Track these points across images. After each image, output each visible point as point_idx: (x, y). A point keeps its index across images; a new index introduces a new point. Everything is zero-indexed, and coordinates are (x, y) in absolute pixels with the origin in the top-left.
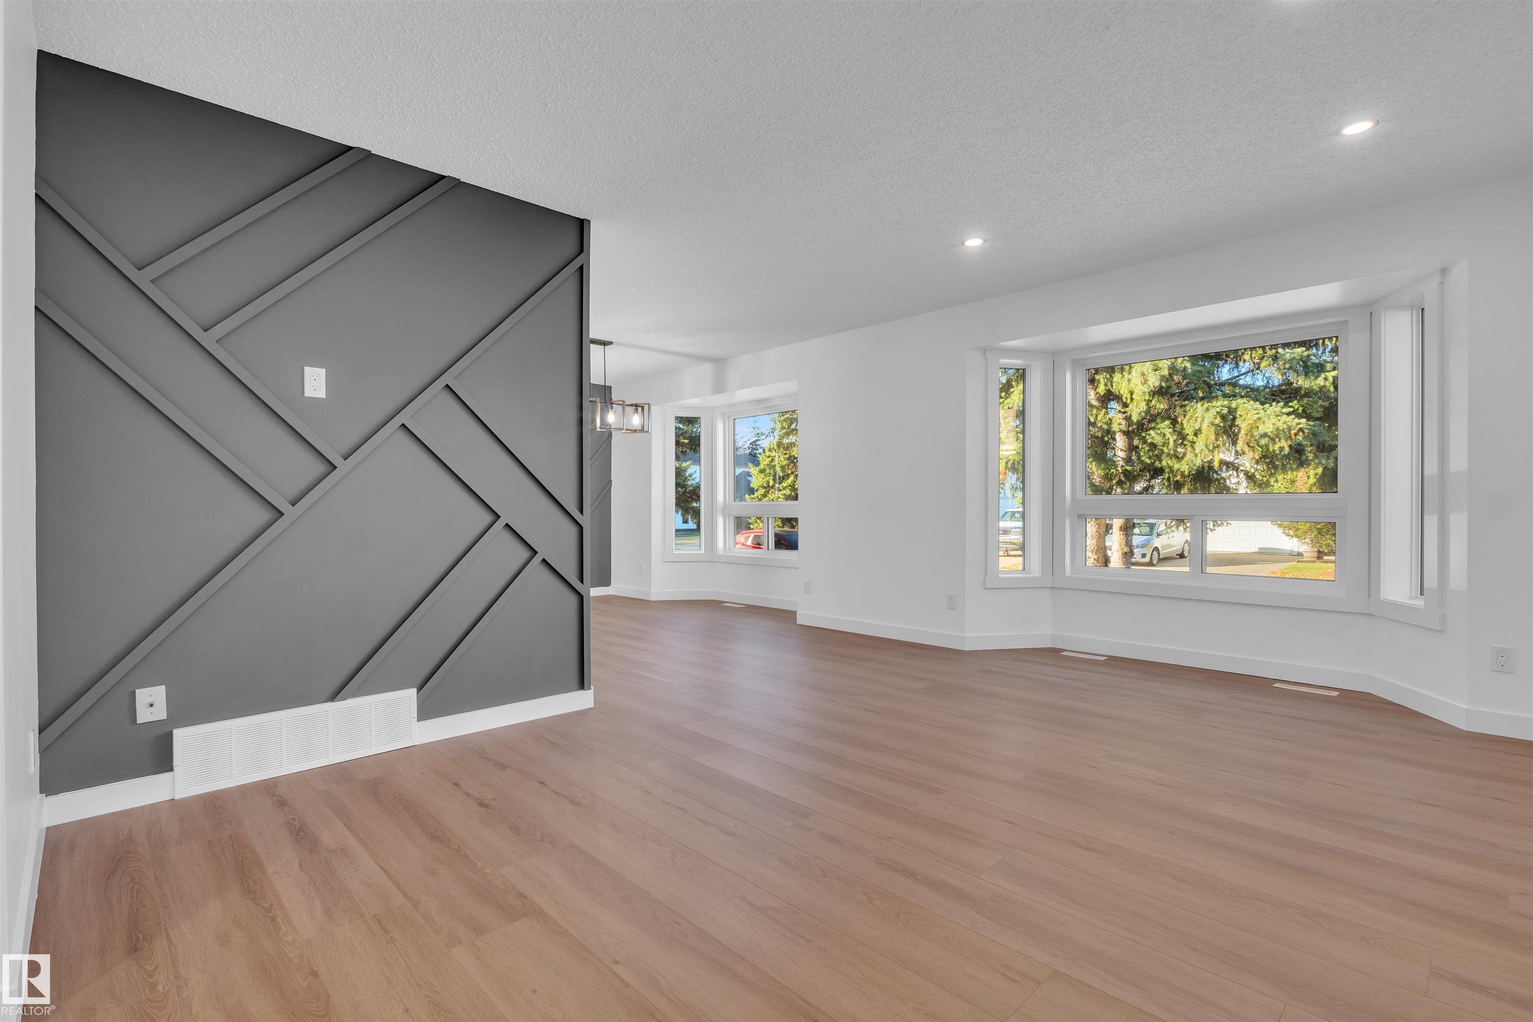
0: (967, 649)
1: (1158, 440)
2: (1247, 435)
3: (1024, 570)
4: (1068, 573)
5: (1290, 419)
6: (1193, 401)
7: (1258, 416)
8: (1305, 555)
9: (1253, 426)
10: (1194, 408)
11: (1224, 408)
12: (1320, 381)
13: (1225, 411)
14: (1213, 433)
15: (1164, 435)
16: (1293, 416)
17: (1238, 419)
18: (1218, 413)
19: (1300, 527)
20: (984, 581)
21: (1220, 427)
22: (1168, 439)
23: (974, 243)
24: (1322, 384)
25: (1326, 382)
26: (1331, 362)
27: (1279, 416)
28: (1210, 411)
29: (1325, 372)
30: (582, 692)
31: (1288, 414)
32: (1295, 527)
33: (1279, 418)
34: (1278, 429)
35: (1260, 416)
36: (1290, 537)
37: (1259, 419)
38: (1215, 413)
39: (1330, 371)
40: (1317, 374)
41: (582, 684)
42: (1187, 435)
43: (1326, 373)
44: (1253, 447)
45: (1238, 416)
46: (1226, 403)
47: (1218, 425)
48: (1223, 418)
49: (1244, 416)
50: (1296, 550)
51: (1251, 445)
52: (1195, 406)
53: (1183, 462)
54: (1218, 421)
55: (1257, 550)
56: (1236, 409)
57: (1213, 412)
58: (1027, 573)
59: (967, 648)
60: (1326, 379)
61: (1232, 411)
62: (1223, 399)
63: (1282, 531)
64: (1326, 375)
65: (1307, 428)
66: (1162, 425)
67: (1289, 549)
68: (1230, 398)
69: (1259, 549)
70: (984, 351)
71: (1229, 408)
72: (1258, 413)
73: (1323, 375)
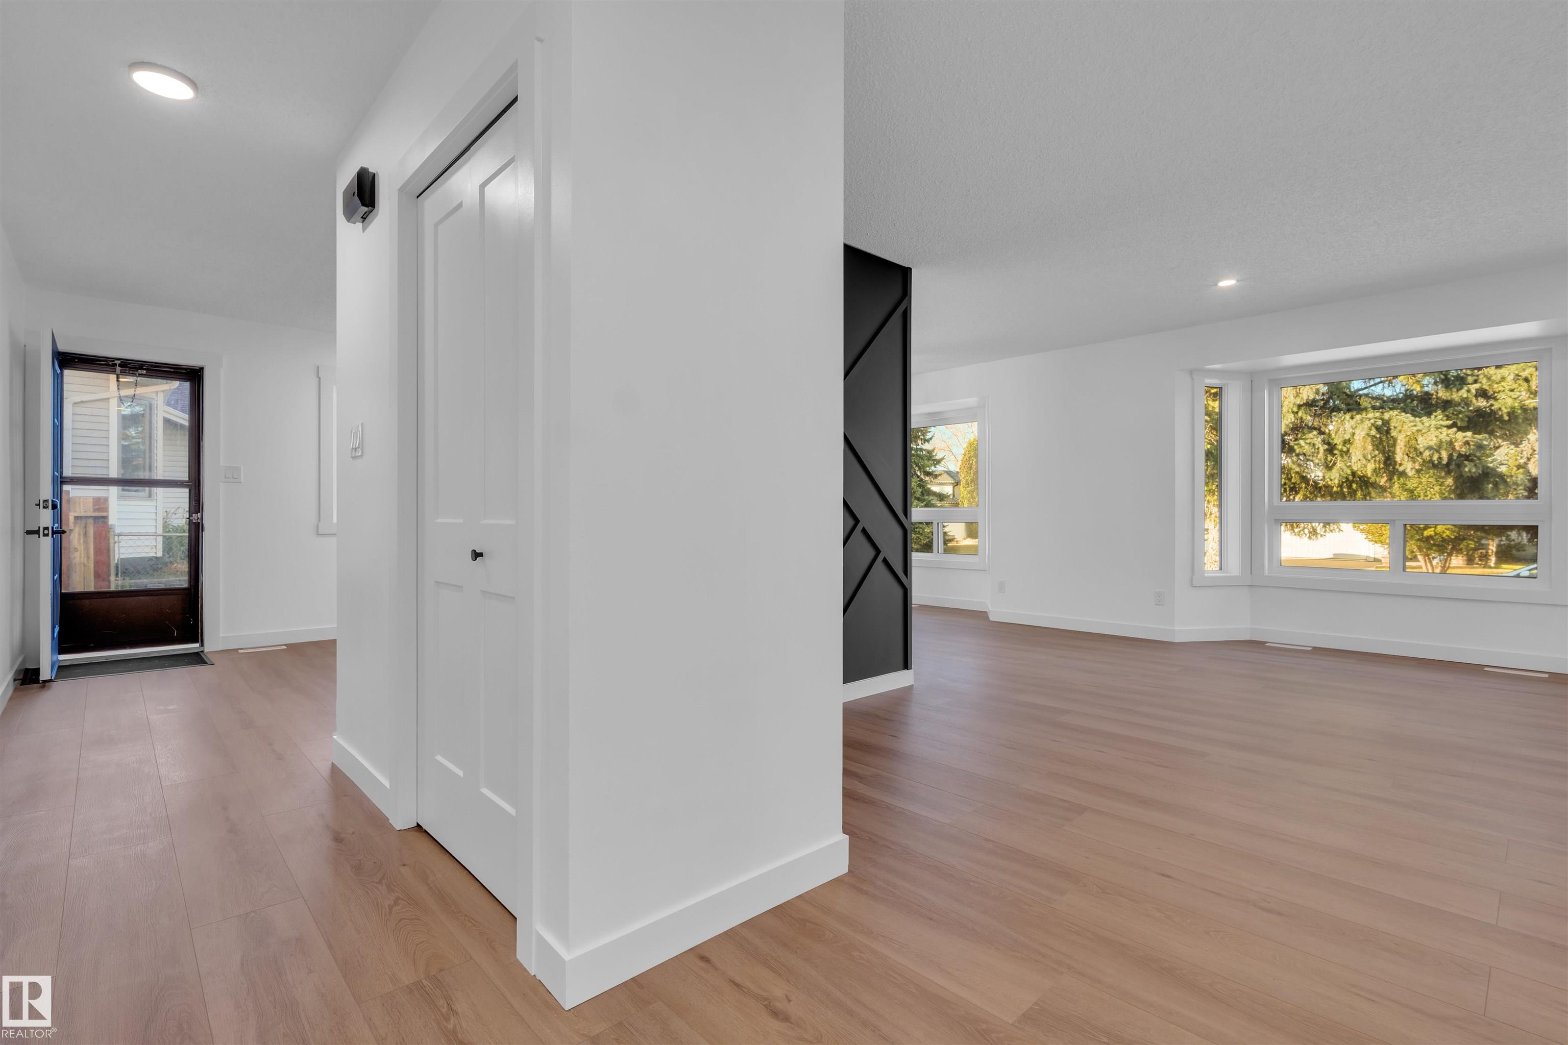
0: (1177, 641)
1: (1307, 449)
2: (1405, 446)
3: (1221, 570)
4: (1266, 573)
5: (1452, 431)
6: (1340, 412)
7: (1416, 428)
8: (1383, 560)
9: (1412, 437)
10: (1342, 419)
11: (1377, 420)
12: (1463, 393)
13: (1379, 423)
14: (1370, 444)
15: (1314, 445)
16: (1455, 429)
17: (1392, 430)
18: (1372, 424)
19: (1384, 533)
20: (1192, 579)
21: (1376, 438)
22: (1318, 449)
23: (1227, 283)
24: (1465, 396)
25: (1469, 394)
26: (1472, 375)
27: (1439, 428)
28: (1365, 423)
29: (1467, 384)
30: (906, 671)
31: (1449, 427)
32: (1378, 533)
33: (1440, 430)
34: (1441, 442)
35: (1419, 428)
36: (1373, 543)
37: (1418, 431)
38: (1370, 425)
39: (1472, 384)
40: (1459, 387)
41: (906, 665)
42: (1336, 444)
43: (1468, 386)
44: (1412, 458)
45: (1392, 428)
46: (1378, 414)
47: (1374, 437)
48: (1378, 429)
49: (1399, 428)
50: (1373, 556)
51: (1411, 455)
52: (1343, 417)
53: (1334, 470)
54: (1373, 432)
55: (1332, 556)
56: (1390, 420)
57: (1368, 424)
58: (1224, 572)
59: (1178, 639)
60: (1469, 391)
61: (1386, 423)
62: (1372, 411)
63: (1365, 536)
64: (1468, 388)
65: (1472, 441)
66: (1311, 435)
67: (1365, 555)
68: (1379, 409)
69: (1334, 555)
70: (1191, 372)
71: (1382, 419)
72: (1415, 426)
73: (1466, 388)
